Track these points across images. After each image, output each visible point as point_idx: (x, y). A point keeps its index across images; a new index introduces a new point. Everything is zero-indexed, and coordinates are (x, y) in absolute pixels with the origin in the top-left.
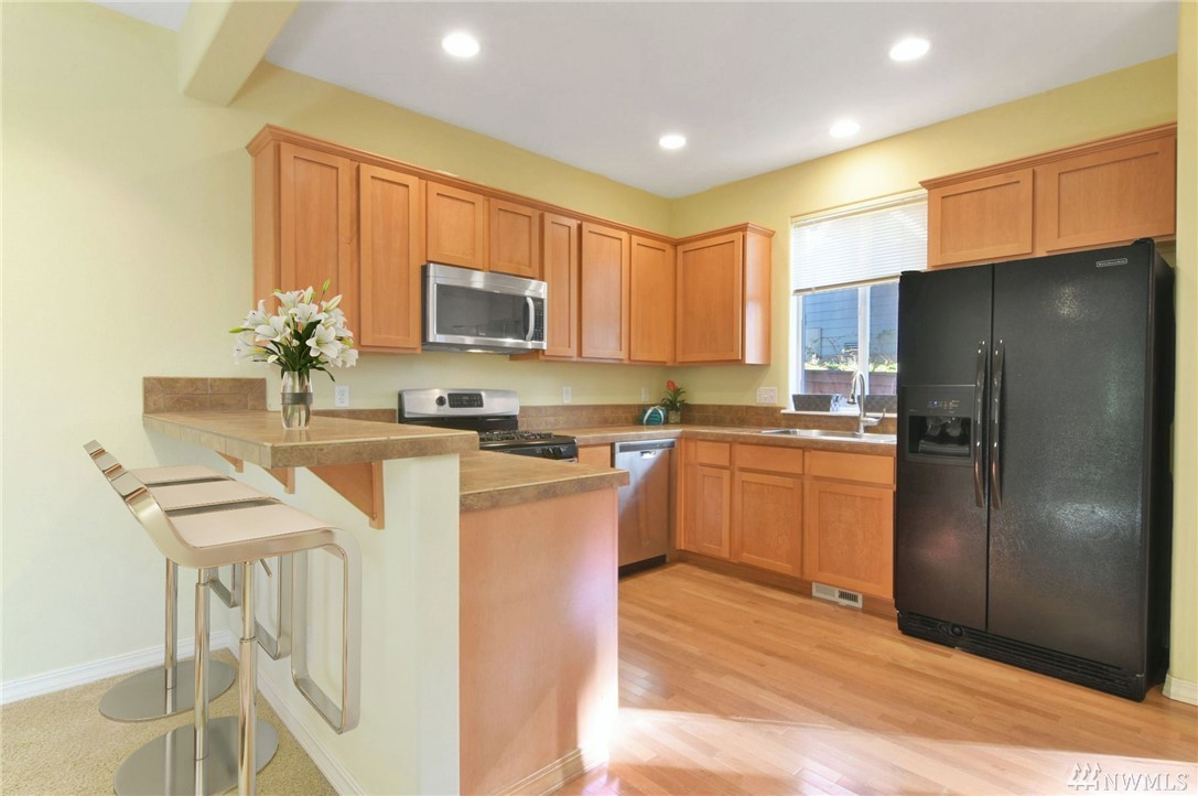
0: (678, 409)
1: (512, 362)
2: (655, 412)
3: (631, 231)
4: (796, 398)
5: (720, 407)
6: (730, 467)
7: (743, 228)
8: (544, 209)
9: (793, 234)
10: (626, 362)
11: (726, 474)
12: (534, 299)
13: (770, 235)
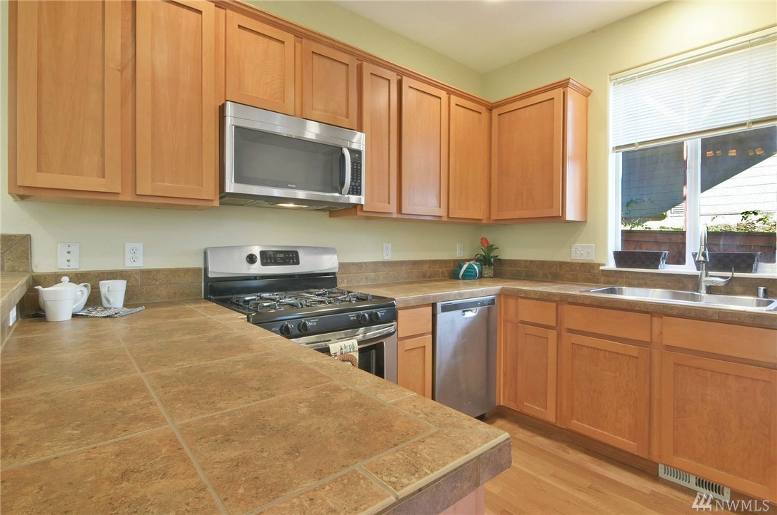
0: (491, 265)
1: (331, 219)
2: (470, 267)
3: (450, 92)
4: (617, 255)
5: (532, 262)
6: (557, 327)
7: (564, 84)
8: (362, 58)
10: (445, 219)
11: (552, 335)
12: (352, 151)
13: (587, 93)
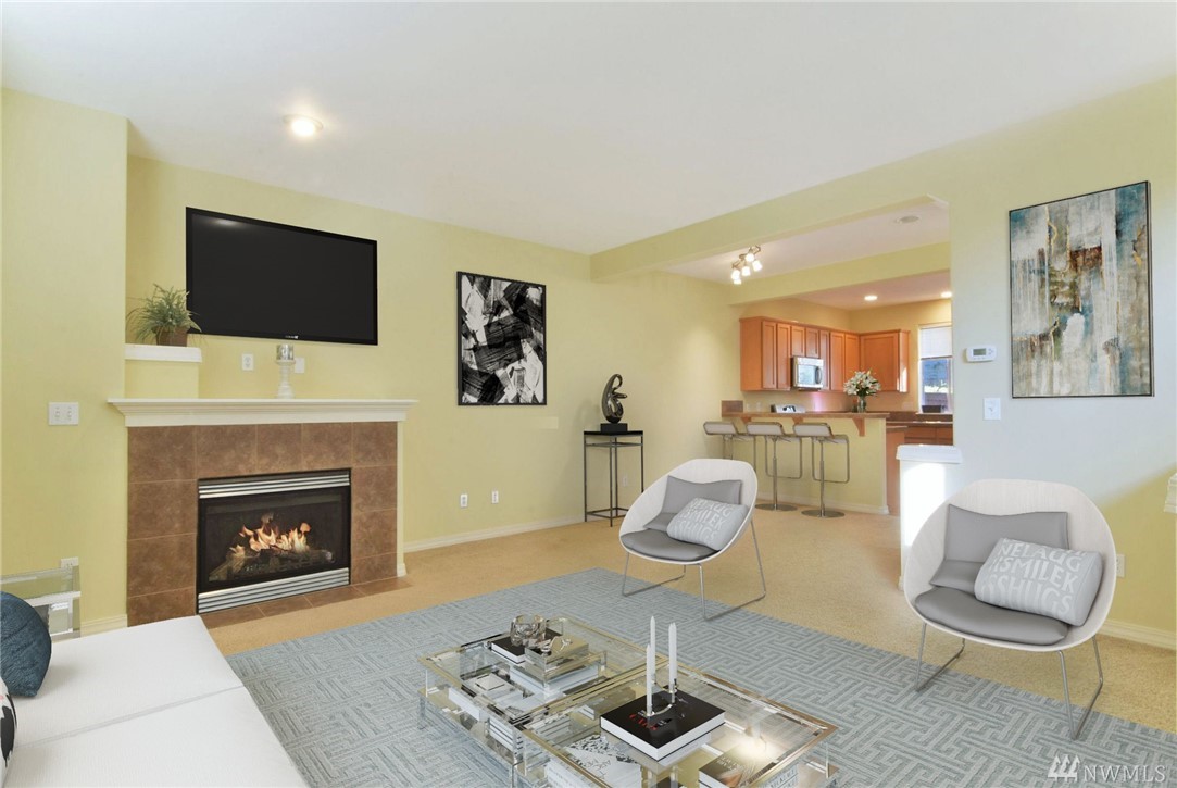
3: (845, 333)
4: (923, 407)
7: (898, 331)
9: (919, 331)
13: (908, 333)
